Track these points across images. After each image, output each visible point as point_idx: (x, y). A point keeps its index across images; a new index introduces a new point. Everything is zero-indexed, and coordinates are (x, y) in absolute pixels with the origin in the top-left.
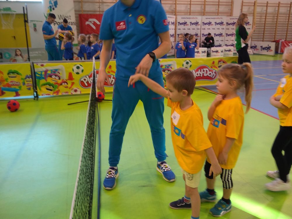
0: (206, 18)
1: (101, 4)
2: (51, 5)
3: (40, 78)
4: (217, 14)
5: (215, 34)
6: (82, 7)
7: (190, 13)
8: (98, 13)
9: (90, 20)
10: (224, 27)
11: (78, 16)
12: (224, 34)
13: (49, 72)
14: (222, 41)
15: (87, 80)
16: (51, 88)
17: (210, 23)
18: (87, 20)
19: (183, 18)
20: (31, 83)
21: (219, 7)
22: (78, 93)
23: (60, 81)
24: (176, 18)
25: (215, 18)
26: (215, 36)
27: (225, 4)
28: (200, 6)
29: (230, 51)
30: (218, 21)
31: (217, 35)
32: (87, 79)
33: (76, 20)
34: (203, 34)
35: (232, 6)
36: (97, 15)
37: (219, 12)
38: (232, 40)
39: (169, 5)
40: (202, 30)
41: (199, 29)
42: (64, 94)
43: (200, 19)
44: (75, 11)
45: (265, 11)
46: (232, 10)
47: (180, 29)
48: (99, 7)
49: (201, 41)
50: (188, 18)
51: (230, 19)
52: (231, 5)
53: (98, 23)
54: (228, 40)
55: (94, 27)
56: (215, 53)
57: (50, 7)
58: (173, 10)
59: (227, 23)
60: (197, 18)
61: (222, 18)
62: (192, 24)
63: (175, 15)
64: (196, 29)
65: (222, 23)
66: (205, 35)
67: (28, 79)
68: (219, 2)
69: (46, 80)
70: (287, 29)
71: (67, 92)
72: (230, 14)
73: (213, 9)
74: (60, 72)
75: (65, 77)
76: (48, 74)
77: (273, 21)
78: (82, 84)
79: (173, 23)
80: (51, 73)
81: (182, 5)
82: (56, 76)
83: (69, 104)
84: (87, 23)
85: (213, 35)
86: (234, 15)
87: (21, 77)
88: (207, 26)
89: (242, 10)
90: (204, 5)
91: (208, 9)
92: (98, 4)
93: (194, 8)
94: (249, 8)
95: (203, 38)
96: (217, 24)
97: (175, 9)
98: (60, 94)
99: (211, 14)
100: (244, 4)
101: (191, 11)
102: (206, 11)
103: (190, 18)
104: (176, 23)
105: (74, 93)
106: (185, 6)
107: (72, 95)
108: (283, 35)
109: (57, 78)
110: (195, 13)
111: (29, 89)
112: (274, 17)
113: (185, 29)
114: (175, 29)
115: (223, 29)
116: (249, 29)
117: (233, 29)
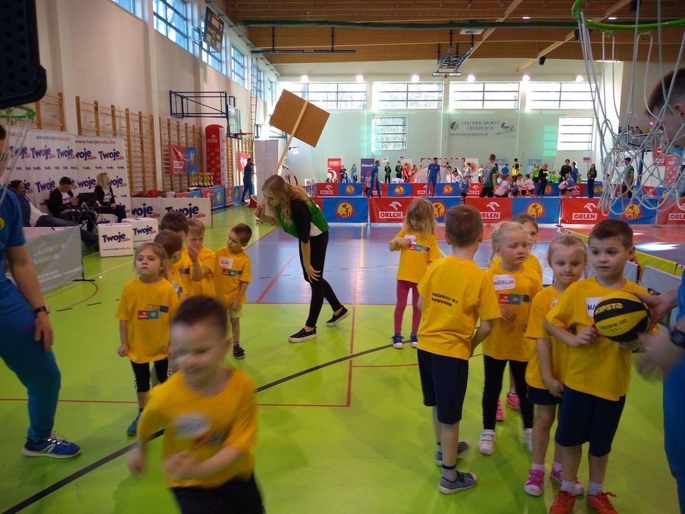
0: (38, 138)
10: (72, 162)
35: (62, 110)
46: (62, 117)
52: (60, 105)
60: (22, 135)
65: (69, 153)
88: (42, 161)
89: (79, 119)
116: (122, 168)
117: (88, 168)
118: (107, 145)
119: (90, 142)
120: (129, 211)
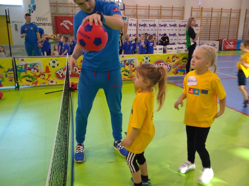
0: (162, 21)
1: (73, 8)
2: (30, 8)
3: (21, 71)
4: (171, 18)
5: (169, 34)
6: (57, 11)
7: (149, 17)
8: (71, 16)
9: (64, 21)
10: (177, 28)
11: (53, 18)
12: (177, 34)
13: (29, 66)
14: (176, 40)
15: (61, 73)
16: (31, 79)
17: (165, 25)
18: (62, 22)
19: (143, 21)
20: (13, 75)
21: (172, 12)
22: (54, 83)
23: (38, 74)
24: (137, 21)
25: (169, 21)
26: (169, 36)
27: (178, 9)
28: (157, 11)
29: (182, 48)
30: (172, 23)
31: (171, 35)
32: (62, 71)
33: (52, 22)
34: (160, 34)
35: (183, 12)
36: (70, 17)
37: (173, 16)
38: (184, 39)
39: (132, 10)
40: (159, 31)
41: (156, 30)
42: (42, 85)
43: (157, 22)
44: (51, 14)
45: (211, 15)
46: (183, 14)
47: (141, 30)
48: (72, 11)
49: (159, 40)
50: (147, 21)
51: (182, 22)
52: (183, 10)
53: (71, 24)
54: (180, 39)
55: (68, 28)
56: (170, 50)
57: (30, 10)
58: (135, 14)
59: (179, 25)
60: (155, 21)
61: (175, 21)
62: (150, 25)
63: (136, 18)
64: (154, 30)
65: (175, 25)
66: (161, 35)
67: (10, 72)
68: (172, 8)
69: (26, 73)
70: (229, 30)
71: (44, 83)
72: (182, 18)
73: (168, 13)
74: (38, 66)
75: (43, 70)
76: (28, 67)
77: (217, 24)
78: (58, 76)
79: (135, 25)
80: (30, 66)
81: (143, 10)
82: (35, 69)
83: (46, 94)
84: (62, 24)
85: (168, 35)
86: (185, 19)
87: (4, 70)
88: (163, 28)
89: (191, 14)
90: (160, 10)
91: (164, 13)
92: (71, 8)
93: (152, 13)
94: (197, 13)
95: (160, 38)
96: (172, 26)
97: (137, 13)
98: (38, 85)
99: (166, 18)
100: (193, 10)
101: (150, 15)
102: (162, 15)
103: (149, 21)
104: (137, 25)
105: (51, 84)
106: (145, 10)
107: (49, 85)
108: (226, 35)
109: (36, 71)
110: (153, 16)
111: (11, 80)
112: (217, 20)
114: (137, 30)
115: (177, 30)
117: (185, 30)
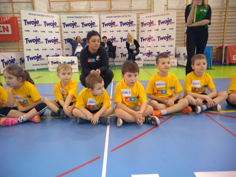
0: (107, 17)
5: (121, 38)
7: (90, 12)
10: (135, 28)
17: (112, 24)
19: (70, 17)
25: (120, 16)
30: (125, 20)
31: (124, 40)
38: (149, 46)
43: (96, 18)
46: (151, 6)
47: (67, 32)
50: (77, 17)
59: (142, 23)
60: (92, 17)
61: (130, 16)
62: (84, 25)
88: (109, 28)
90: (110, 1)
103: (81, 17)
113: (74, 32)
115: (134, 31)
116: (172, 29)
117: (151, 31)
118: (163, 16)
119: (154, 16)
120: (173, 55)
